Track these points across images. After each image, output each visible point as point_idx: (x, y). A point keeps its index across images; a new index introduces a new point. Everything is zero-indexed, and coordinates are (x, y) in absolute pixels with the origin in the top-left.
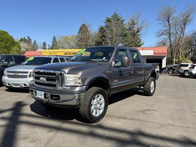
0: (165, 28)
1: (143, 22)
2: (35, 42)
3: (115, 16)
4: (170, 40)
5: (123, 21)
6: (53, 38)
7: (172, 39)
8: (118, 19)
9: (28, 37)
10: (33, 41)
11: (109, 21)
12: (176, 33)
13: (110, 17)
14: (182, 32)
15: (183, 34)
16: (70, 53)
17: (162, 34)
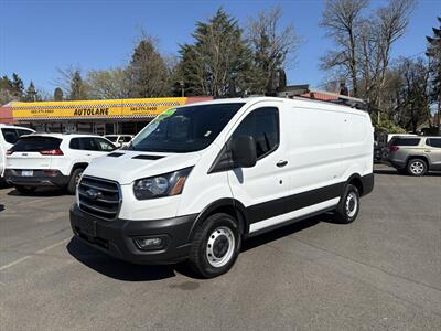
0: (341, 49)
1: (287, 31)
2: (32, 86)
3: (220, 18)
4: (354, 76)
5: (239, 32)
6: (73, 76)
8: (229, 29)
9: (15, 76)
10: (26, 86)
12: (367, 60)
13: (209, 24)
14: (383, 56)
15: (386, 63)
16: (90, 111)
17: (334, 63)
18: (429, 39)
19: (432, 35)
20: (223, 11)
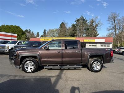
0: (112, 26)
1: (99, 22)
2: (33, 32)
3: (82, 18)
4: (116, 33)
5: (87, 21)
6: (44, 30)
7: (117, 32)
8: (84, 20)
9: (29, 29)
11: (78, 20)
12: (120, 28)
13: (79, 19)
17: (110, 29)
20: (83, 16)
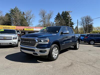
5: (21, 12)
8: (18, 11)
11: (12, 11)
13: (14, 9)
17: (41, 22)
18: (55, 19)
19: (55, 18)
20: (17, 7)
